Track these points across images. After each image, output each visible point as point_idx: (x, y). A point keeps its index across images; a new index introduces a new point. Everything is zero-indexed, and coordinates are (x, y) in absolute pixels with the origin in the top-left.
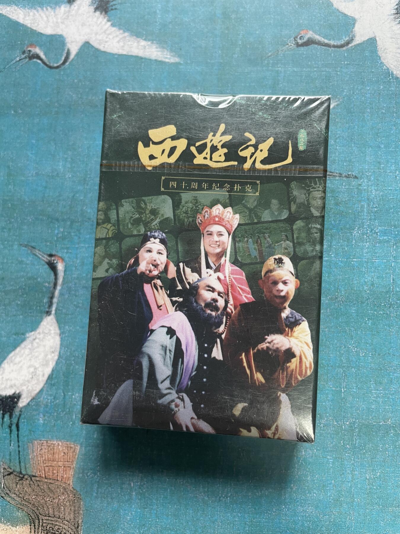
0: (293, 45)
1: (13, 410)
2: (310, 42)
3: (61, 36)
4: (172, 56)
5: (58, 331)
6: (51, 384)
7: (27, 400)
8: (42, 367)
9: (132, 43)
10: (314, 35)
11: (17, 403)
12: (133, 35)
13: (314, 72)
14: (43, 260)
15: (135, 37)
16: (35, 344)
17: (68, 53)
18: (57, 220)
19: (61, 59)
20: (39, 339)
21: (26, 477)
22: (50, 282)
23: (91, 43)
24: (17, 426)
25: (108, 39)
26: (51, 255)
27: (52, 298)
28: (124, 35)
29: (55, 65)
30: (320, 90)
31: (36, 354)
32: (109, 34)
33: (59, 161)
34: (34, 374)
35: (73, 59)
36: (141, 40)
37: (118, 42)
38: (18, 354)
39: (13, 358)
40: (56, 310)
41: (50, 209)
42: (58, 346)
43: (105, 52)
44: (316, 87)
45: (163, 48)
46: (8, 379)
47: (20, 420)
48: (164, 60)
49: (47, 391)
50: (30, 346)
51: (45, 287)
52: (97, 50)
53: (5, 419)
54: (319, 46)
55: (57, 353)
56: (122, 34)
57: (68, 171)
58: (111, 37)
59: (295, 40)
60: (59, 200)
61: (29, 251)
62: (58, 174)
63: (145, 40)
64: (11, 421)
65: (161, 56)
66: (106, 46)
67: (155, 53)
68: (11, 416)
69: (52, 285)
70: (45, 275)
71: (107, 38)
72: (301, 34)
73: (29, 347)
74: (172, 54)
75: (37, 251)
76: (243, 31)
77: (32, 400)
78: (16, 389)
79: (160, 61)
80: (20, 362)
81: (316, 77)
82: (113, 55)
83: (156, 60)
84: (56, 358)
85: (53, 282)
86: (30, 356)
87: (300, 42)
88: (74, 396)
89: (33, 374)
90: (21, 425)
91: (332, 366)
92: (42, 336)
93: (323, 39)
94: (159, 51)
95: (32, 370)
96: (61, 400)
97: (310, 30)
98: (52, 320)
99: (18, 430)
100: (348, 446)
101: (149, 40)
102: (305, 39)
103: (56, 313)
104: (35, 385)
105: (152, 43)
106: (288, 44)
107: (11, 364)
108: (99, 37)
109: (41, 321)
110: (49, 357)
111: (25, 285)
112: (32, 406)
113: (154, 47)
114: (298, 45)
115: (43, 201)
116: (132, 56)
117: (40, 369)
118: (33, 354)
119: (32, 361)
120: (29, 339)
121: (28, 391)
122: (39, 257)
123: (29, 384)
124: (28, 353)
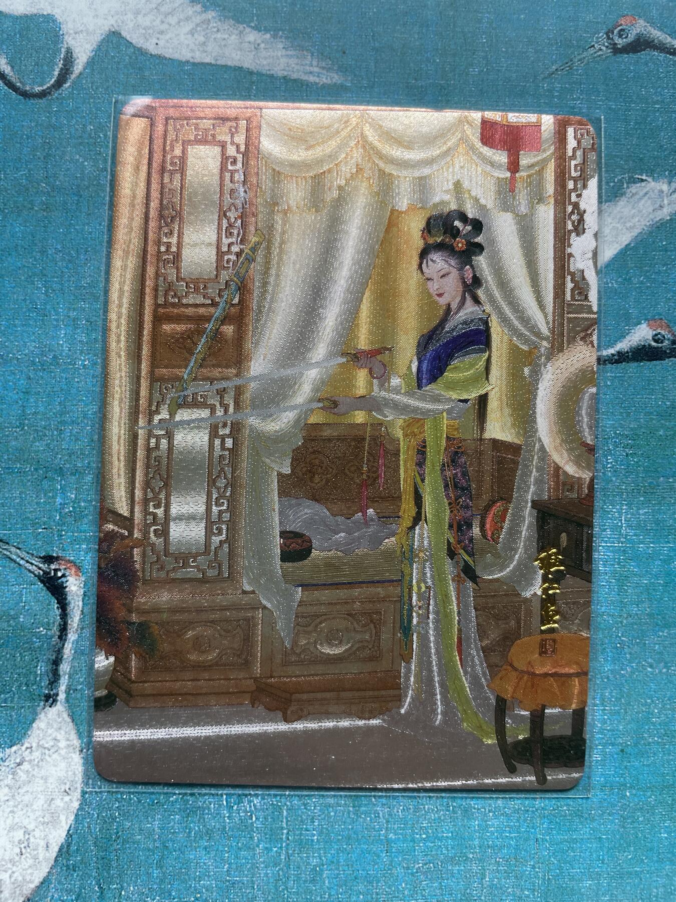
0: (604, 48)
2: (640, 45)
3: (49, 19)
4: (323, 68)
5: (76, 743)
6: (67, 866)
8: (41, 827)
9: (226, 36)
10: (650, 28)
12: (225, 17)
13: (655, 112)
14: (30, 571)
15: (232, 22)
16: (22, 776)
17: (69, 60)
18: (61, 471)
19: (51, 75)
20: (30, 761)
22: (48, 624)
23: (124, 34)
25: (164, 27)
26: (49, 559)
27: (57, 662)
28: (204, 16)
29: (38, 89)
30: (669, 154)
31: (26, 798)
32: (167, 15)
33: (56, 326)
34: (24, 847)
35: (81, 74)
36: (248, 30)
37: (192, 33)
40: (67, 692)
41: (39, 446)
42: (79, 777)
43: (159, 57)
44: (661, 146)
45: (302, 48)
48: (305, 77)
49: (60, 882)
50: (9, 780)
51: (39, 636)
52: (141, 52)
54: (663, 55)
55: (77, 795)
56: (200, 13)
57: (82, 352)
58: (173, 20)
59: (608, 38)
60: (63, 423)
62: (55, 357)
63: (257, 28)
65: (296, 67)
66: (161, 43)
67: (283, 61)
69: (55, 630)
70: (36, 608)
71: (163, 22)
72: (621, 25)
73: (6, 782)
74: (324, 64)
75: (13, 549)
76: (488, 13)
79: (295, 80)
81: (660, 123)
82: (181, 64)
83: (285, 78)
84: (76, 805)
85: (57, 624)
86: (11, 803)
87: (620, 42)
88: (123, 893)
89: (22, 846)
92: (37, 754)
93: (669, 39)
94: (291, 56)
95: (19, 835)
97: (640, 17)
98: (59, 715)
101: (267, 30)
102: (631, 38)
103: (67, 700)
104: (29, 871)
105: (274, 36)
106: (593, 46)
108: (146, 21)
109: (34, 720)
110: (58, 802)
113: (281, 46)
114: (617, 51)
115: (22, 425)
116: (226, 67)
117: (37, 833)
118: (19, 798)
119: (16, 816)
120: (6, 764)
121: (13, 883)
122: (19, 564)
123: (14, 869)
124: (6, 798)
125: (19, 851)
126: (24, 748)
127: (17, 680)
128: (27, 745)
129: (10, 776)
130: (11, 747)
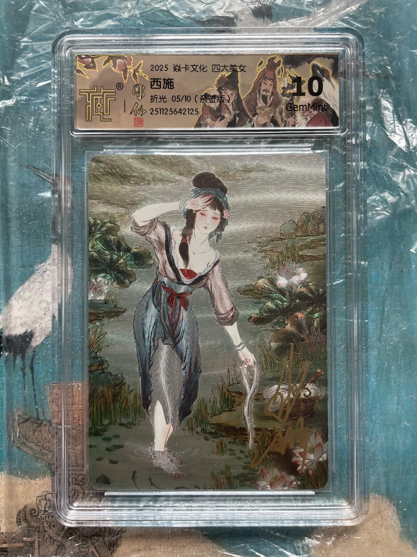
1: (25, 351)
7: (41, 339)
11: (29, 342)
16: (46, 277)
21: (44, 423)
24: (32, 368)
38: (26, 289)
39: (22, 293)
46: (17, 317)
47: (34, 361)
53: (17, 361)
61: (32, 173)
64: (24, 363)
68: (23, 358)
73: (38, 280)
75: (41, 172)
77: (46, 338)
78: (27, 328)
80: (29, 298)
86: (41, 290)
89: (46, 310)
90: (36, 367)
91: (374, 284)
92: (52, 267)
95: (44, 305)
96: (78, 338)
99: (33, 372)
100: (393, 367)
104: (49, 322)
107: (20, 301)
111: (29, 211)
112: (47, 344)
118: (44, 287)
119: (43, 296)
120: (39, 271)
121: (41, 329)
122: (44, 179)
123: (42, 322)
124: (39, 288)
125: (43, 312)
126: (47, 264)
127: (43, 233)
128: (48, 263)
129: (41, 278)
130: (41, 263)
